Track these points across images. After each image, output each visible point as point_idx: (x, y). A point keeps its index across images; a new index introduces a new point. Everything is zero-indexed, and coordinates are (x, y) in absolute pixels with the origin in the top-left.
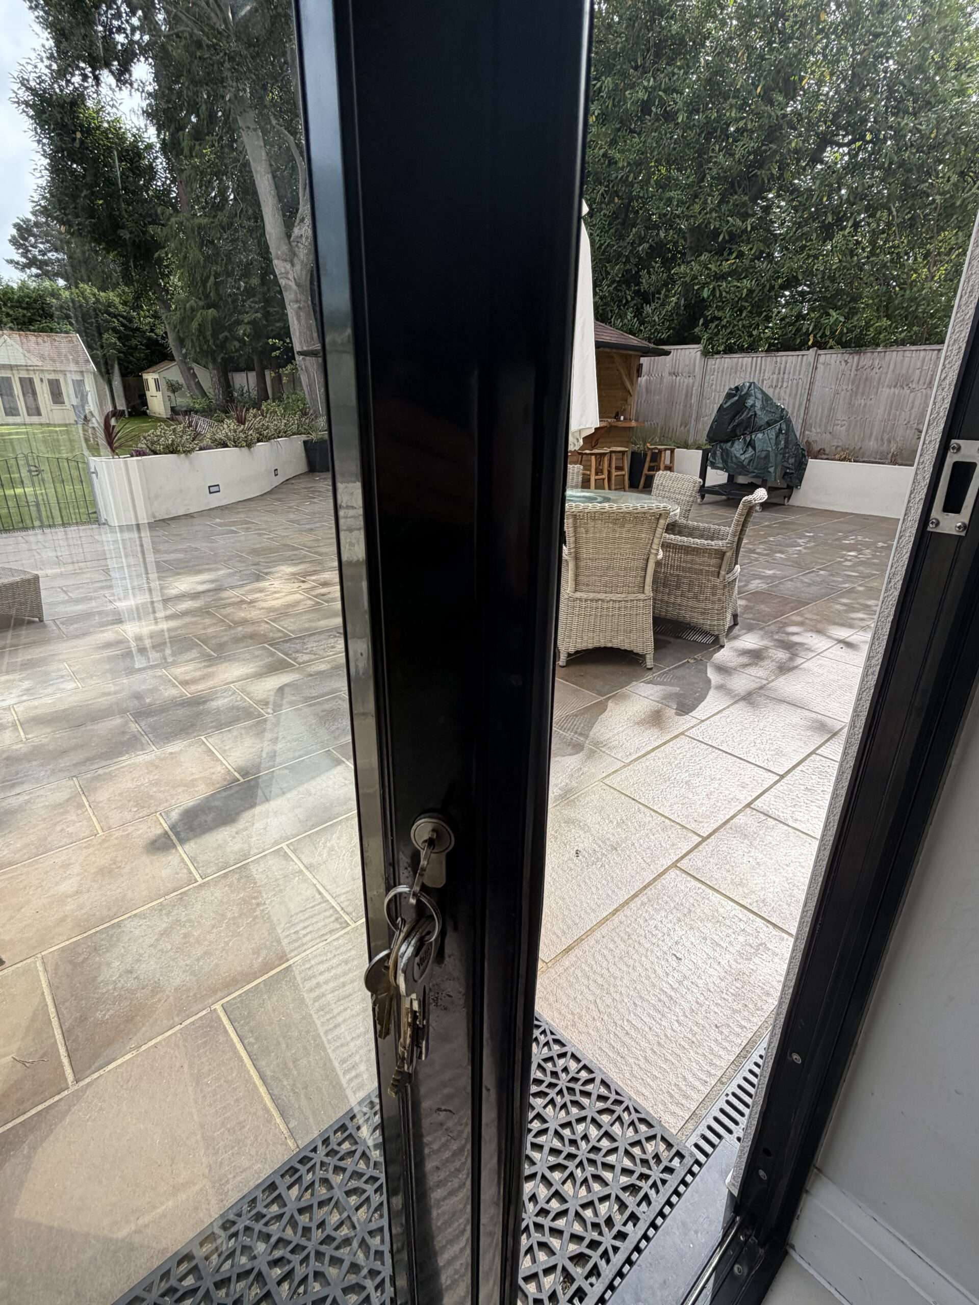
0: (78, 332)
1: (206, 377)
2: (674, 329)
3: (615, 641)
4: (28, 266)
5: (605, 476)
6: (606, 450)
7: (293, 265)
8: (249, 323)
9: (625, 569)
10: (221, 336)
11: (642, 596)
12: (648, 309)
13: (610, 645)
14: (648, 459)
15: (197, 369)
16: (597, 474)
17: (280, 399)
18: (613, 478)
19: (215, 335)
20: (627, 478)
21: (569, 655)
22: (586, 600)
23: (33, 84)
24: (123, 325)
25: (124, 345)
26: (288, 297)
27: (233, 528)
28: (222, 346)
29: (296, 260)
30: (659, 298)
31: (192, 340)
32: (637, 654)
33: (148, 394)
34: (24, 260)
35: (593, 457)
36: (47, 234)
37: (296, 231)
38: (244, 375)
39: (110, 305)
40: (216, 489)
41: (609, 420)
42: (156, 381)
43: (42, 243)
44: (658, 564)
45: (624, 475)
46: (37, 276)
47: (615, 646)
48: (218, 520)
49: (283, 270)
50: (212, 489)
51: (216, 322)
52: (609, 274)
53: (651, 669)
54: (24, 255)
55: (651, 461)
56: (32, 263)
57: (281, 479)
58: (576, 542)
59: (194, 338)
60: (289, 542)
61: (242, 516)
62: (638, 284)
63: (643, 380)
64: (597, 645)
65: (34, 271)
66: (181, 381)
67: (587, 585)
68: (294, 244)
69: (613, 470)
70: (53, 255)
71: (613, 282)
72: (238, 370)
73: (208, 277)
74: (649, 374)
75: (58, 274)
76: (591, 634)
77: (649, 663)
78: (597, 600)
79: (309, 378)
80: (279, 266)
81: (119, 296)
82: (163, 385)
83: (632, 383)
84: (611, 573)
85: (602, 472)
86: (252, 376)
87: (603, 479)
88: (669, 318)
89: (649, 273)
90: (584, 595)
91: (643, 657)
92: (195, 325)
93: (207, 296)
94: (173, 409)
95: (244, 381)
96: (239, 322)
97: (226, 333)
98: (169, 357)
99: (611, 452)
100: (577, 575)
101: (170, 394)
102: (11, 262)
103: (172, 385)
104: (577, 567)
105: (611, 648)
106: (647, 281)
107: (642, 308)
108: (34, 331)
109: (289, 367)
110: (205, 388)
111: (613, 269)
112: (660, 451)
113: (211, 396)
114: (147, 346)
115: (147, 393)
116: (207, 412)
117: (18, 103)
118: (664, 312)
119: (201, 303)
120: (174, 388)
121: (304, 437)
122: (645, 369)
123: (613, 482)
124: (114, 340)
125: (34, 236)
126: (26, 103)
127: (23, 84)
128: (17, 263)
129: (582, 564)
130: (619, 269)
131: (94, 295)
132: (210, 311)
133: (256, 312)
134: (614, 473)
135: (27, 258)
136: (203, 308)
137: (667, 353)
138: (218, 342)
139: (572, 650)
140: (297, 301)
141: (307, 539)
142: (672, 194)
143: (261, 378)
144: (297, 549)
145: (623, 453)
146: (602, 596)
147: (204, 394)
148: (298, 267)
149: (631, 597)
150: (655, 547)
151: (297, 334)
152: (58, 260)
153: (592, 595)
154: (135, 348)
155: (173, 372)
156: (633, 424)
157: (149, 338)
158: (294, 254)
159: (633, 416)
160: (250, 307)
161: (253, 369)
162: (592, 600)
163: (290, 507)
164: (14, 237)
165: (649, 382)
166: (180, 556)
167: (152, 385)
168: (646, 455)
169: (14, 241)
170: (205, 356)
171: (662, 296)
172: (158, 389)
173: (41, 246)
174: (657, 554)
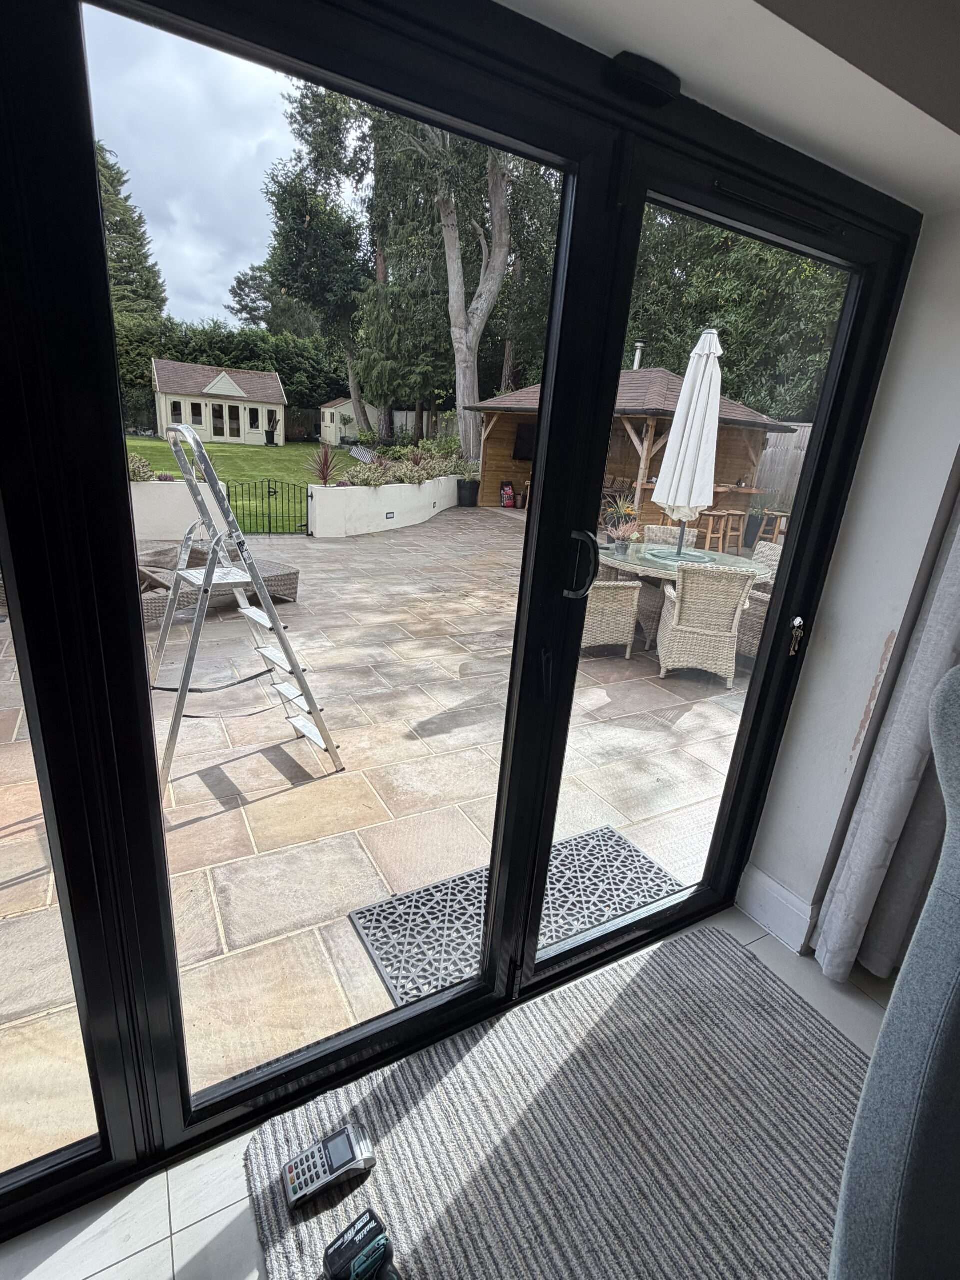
0: (277, 371)
1: (374, 415)
2: (803, 408)
3: (704, 665)
4: (240, 311)
5: (721, 535)
6: (724, 513)
7: (467, 332)
8: (420, 373)
9: (718, 613)
10: (395, 383)
11: (729, 635)
12: (781, 389)
13: (700, 667)
14: (764, 523)
15: (369, 408)
16: (713, 533)
17: (434, 438)
18: (728, 537)
19: (390, 383)
20: (741, 539)
21: (668, 671)
22: (686, 632)
23: (280, 179)
24: (313, 367)
25: (311, 383)
26: (459, 357)
27: (405, 549)
28: (394, 392)
29: (470, 328)
30: (793, 380)
31: (371, 386)
32: (721, 678)
33: (323, 425)
34: (238, 307)
35: (711, 518)
36: (260, 286)
37: (474, 305)
38: (404, 413)
39: (305, 349)
40: (391, 515)
41: (731, 486)
42: (333, 415)
43: (254, 293)
44: (744, 612)
45: (739, 536)
46: (246, 320)
47: (704, 669)
48: (393, 541)
49: (458, 336)
50: (389, 516)
51: (393, 370)
52: (748, 355)
53: (730, 690)
54: (239, 303)
55: (767, 525)
56: (244, 308)
57: (437, 511)
58: (683, 589)
59: (373, 384)
60: (452, 565)
61: (411, 539)
62: (775, 366)
63: (769, 450)
64: (690, 666)
65: (245, 315)
66: (353, 416)
67: (688, 621)
68: (470, 315)
69: (729, 530)
70: (261, 304)
71: (752, 362)
72: (400, 409)
73: (393, 335)
74: (776, 446)
75: (261, 319)
76: (686, 658)
77: (730, 685)
78: (694, 633)
79: (466, 425)
80: (456, 333)
81: (313, 342)
82: (337, 418)
83: (757, 456)
84: (707, 615)
85: (718, 533)
86: (412, 416)
87: (719, 538)
88: (800, 398)
89: (786, 357)
90: (685, 629)
91: (725, 680)
92: (375, 373)
93: (389, 349)
94: (342, 439)
95: (404, 420)
96: (411, 373)
97: (399, 381)
98: (347, 396)
99: (729, 515)
100: (681, 613)
101: (342, 426)
102: (228, 307)
103: (345, 419)
104: (682, 608)
105: (701, 670)
106: (783, 365)
107: (776, 388)
108: (245, 369)
109: (449, 413)
110: (371, 423)
111: (753, 351)
112: (777, 518)
113: (375, 431)
114: (329, 385)
115: (322, 423)
116: (369, 445)
117: (267, 193)
118: (796, 393)
119: (383, 356)
120: (346, 421)
121: (459, 477)
122: (771, 442)
123: (728, 541)
124: (304, 379)
125: (250, 287)
126: (273, 194)
127: (273, 179)
128: (233, 309)
129: (685, 605)
130: (759, 353)
131: (294, 341)
132: (389, 362)
133: (428, 365)
134: (730, 534)
135: (240, 305)
136: (384, 360)
137: (794, 431)
138: (392, 388)
139: (670, 668)
140: (466, 362)
141: (464, 563)
142: (815, 292)
143: (420, 418)
144: (456, 570)
145: (741, 516)
146: (699, 631)
147: (370, 428)
148: (471, 334)
149: (721, 634)
150: (743, 599)
151: (462, 388)
152: (265, 308)
153: (690, 629)
154: (319, 386)
155: (347, 408)
156: (754, 491)
157: (331, 378)
158: (469, 323)
159: (755, 484)
160: (423, 360)
161: (413, 410)
162: (690, 633)
163: (447, 536)
164: (233, 288)
165: (773, 454)
166: (373, 566)
167: (328, 417)
168: (762, 519)
169: (234, 292)
170: (378, 399)
171: (796, 379)
172: (333, 421)
173: (253, 296)
174: (743, 605)
